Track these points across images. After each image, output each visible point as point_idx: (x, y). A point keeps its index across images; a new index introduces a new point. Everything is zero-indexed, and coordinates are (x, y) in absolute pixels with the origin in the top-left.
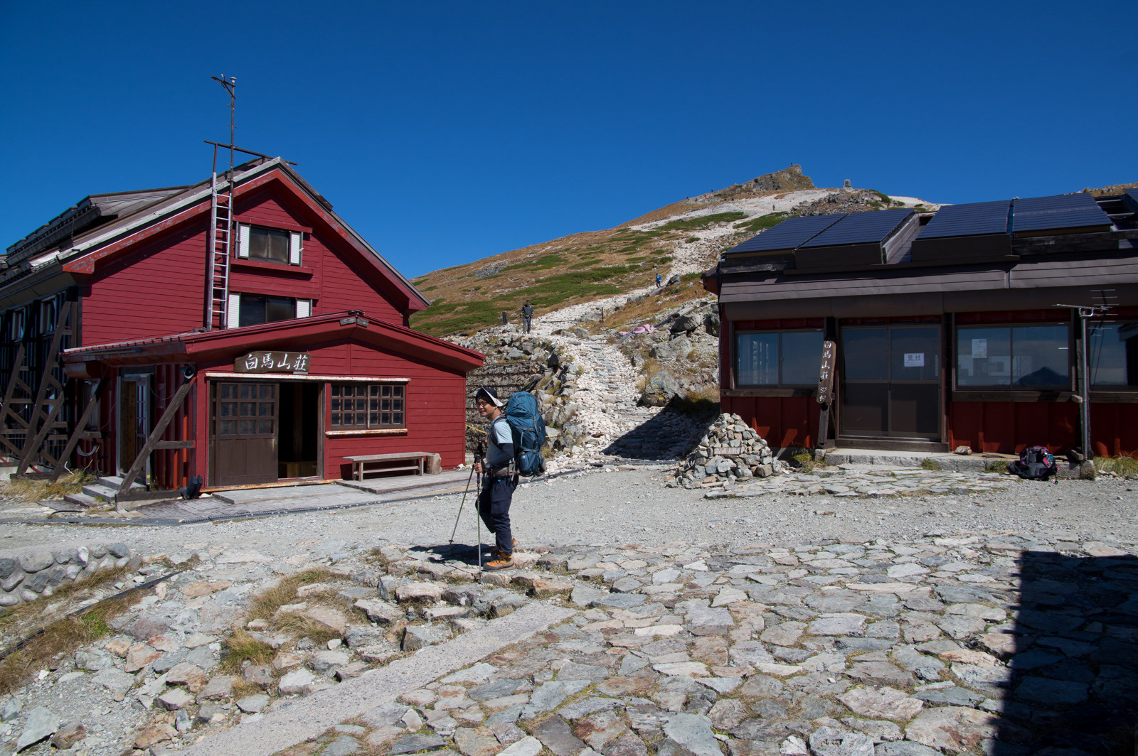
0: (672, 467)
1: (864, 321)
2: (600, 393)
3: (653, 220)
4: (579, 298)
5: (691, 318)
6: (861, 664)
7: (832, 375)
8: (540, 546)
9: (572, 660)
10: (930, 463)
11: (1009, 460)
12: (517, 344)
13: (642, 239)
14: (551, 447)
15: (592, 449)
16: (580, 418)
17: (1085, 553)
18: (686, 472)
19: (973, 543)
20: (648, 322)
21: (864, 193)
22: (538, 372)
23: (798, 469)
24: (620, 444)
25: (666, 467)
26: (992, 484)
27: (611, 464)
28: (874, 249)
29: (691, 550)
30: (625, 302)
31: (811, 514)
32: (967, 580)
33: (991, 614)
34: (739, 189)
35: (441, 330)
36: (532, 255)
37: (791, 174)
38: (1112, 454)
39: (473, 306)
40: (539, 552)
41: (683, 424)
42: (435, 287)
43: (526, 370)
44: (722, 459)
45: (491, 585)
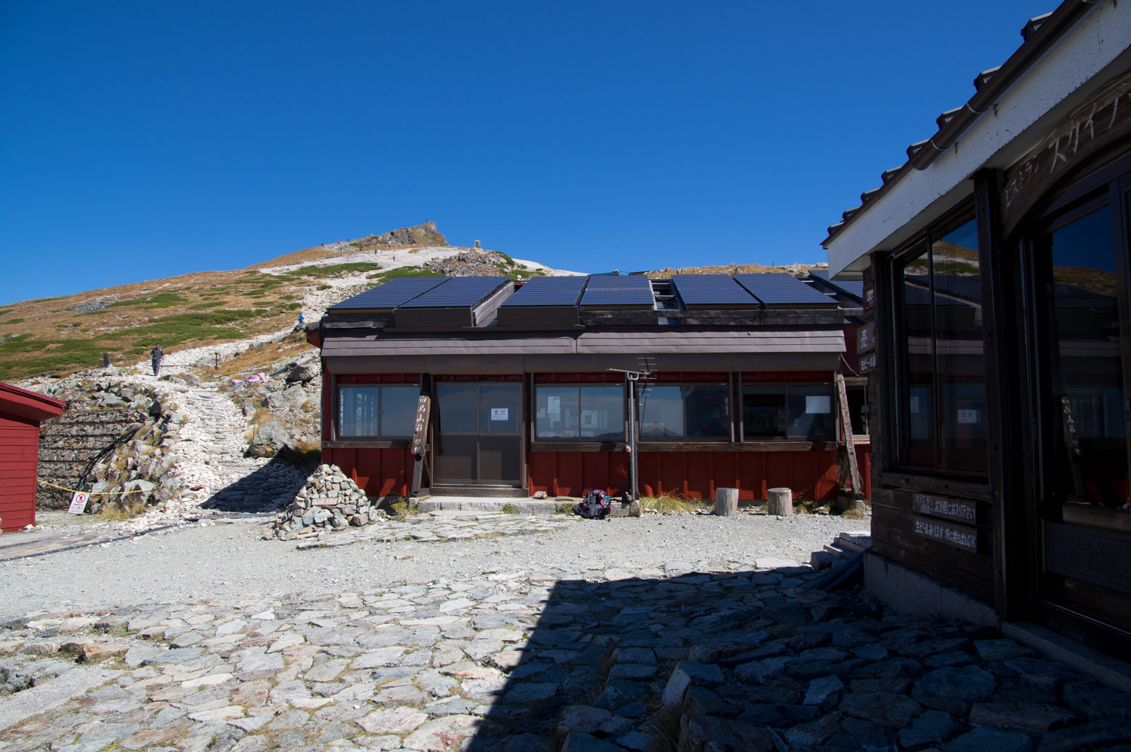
0: (272, 519)
1: (457, 378)
2: (205, 444)
3: (284, 265)
4: (198, 341)
5: (307, 368)
6: (388, 690)
7: (427, 427)
8: (102, 608)
9: (103, 721)
10: (510, 507)
11: (574, 503)
12: (116, 390)
13: (271, 283)
14: (145, 502)
15: (188, 503)
16: (178, 471)
17: (605, 579)
18: (283, 523)
19: (520, 577)
20: (264, 371)
21: (491, 255)
22: (137, 421)
23: (394, 517)
24: (221, 497)
25: (266, 519)
26: (556, 524)
27: (208, 518)
28: (465, 313)
29: (265, 600)
30: (247, 348)
31: (391, 558)
32: (504, 609)
33: (511, 635)
34: (375, 240)
35: (25, 370)
36: (147, 292)
37: (426, 230)
38: (656, 494)
39: (69, 345)
40: (99, 615)
41: (291, 475)
42: (21, 320)
43: (124, 419)
44: (319, 509)
45: (35, 656)
